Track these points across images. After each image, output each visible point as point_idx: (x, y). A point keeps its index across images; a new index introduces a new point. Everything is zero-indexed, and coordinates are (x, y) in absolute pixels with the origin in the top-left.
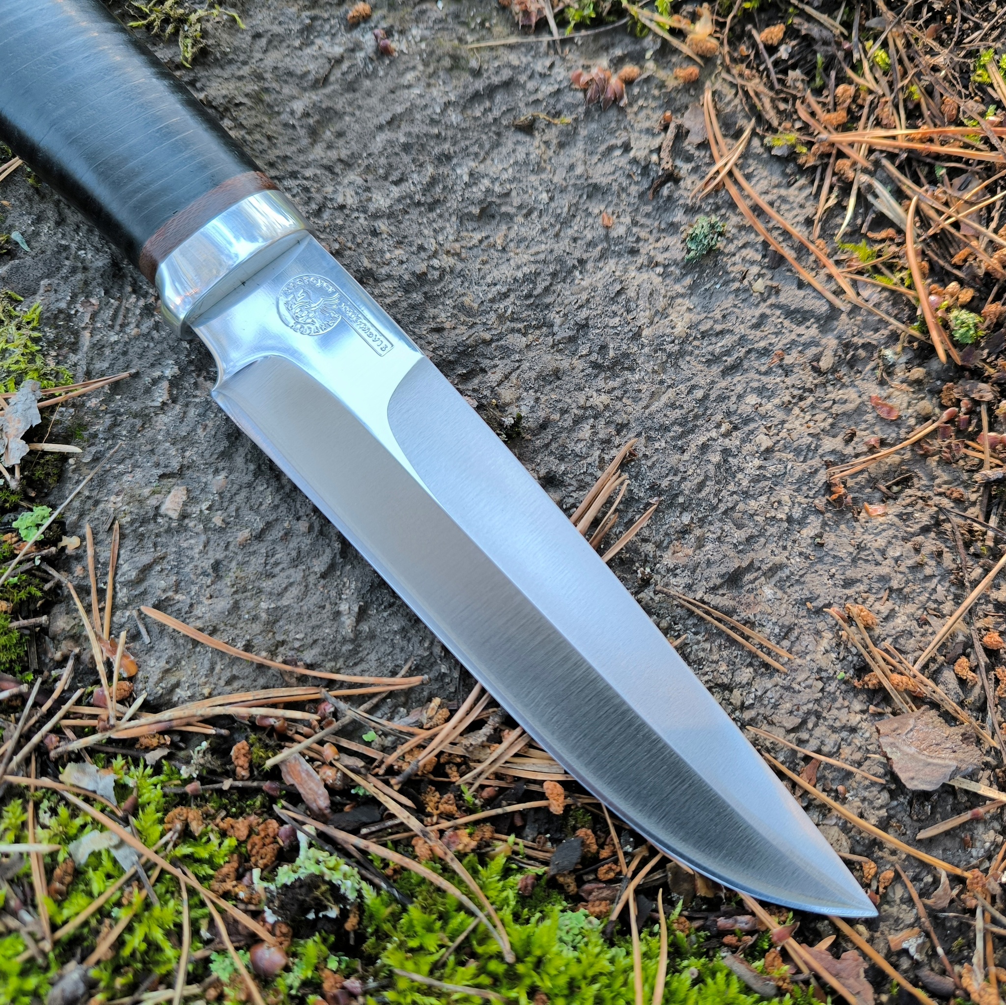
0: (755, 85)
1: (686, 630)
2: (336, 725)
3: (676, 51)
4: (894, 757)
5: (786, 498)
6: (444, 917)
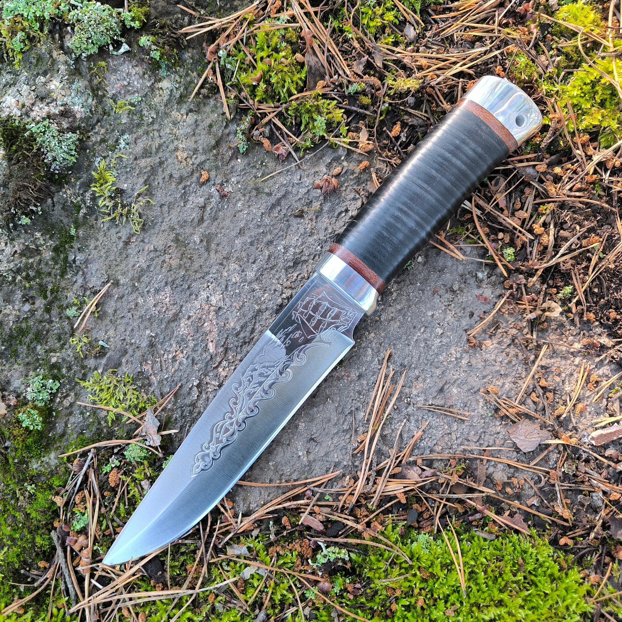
1: (429, 417)
2: (315, 499)
3: (353, 152)
4: (517, 441)
5: (453, 352)
6: (381, 555)
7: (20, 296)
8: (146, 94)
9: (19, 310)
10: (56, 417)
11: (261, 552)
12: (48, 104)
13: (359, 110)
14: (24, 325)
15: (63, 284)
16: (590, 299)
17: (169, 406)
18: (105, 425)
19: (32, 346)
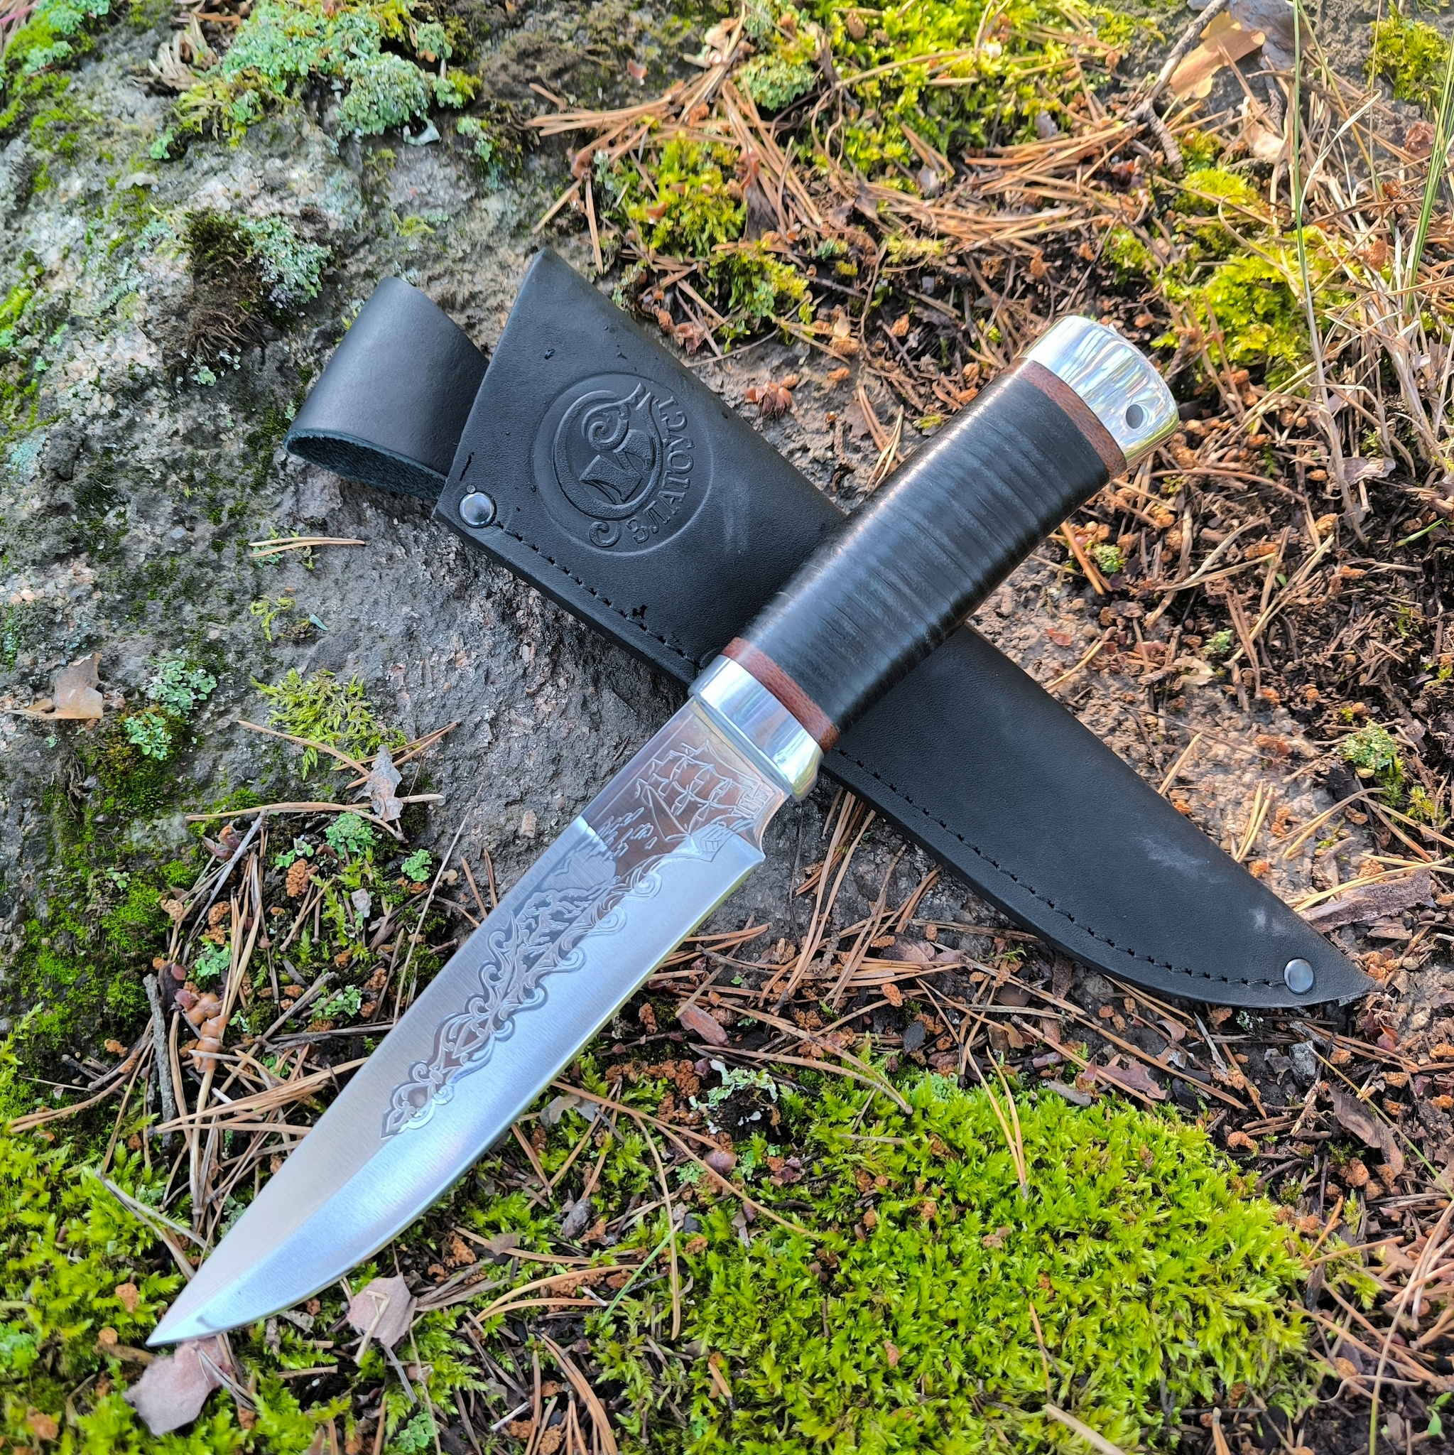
0: (896, 375)
2: (712, 977)
3: (821, 354)
6: (848, 1095)
7: (170, 510)
8: (458, 214)
9: (162, 536)
10: (198, 747)
11: (590, 1072)
12: (281, 199)
13: (835, 286)
14: (166, 564)
15: (254, 504)
16: (1266, 661)
17: (431, 754)
18: (295, 772)
19: (175, 603)
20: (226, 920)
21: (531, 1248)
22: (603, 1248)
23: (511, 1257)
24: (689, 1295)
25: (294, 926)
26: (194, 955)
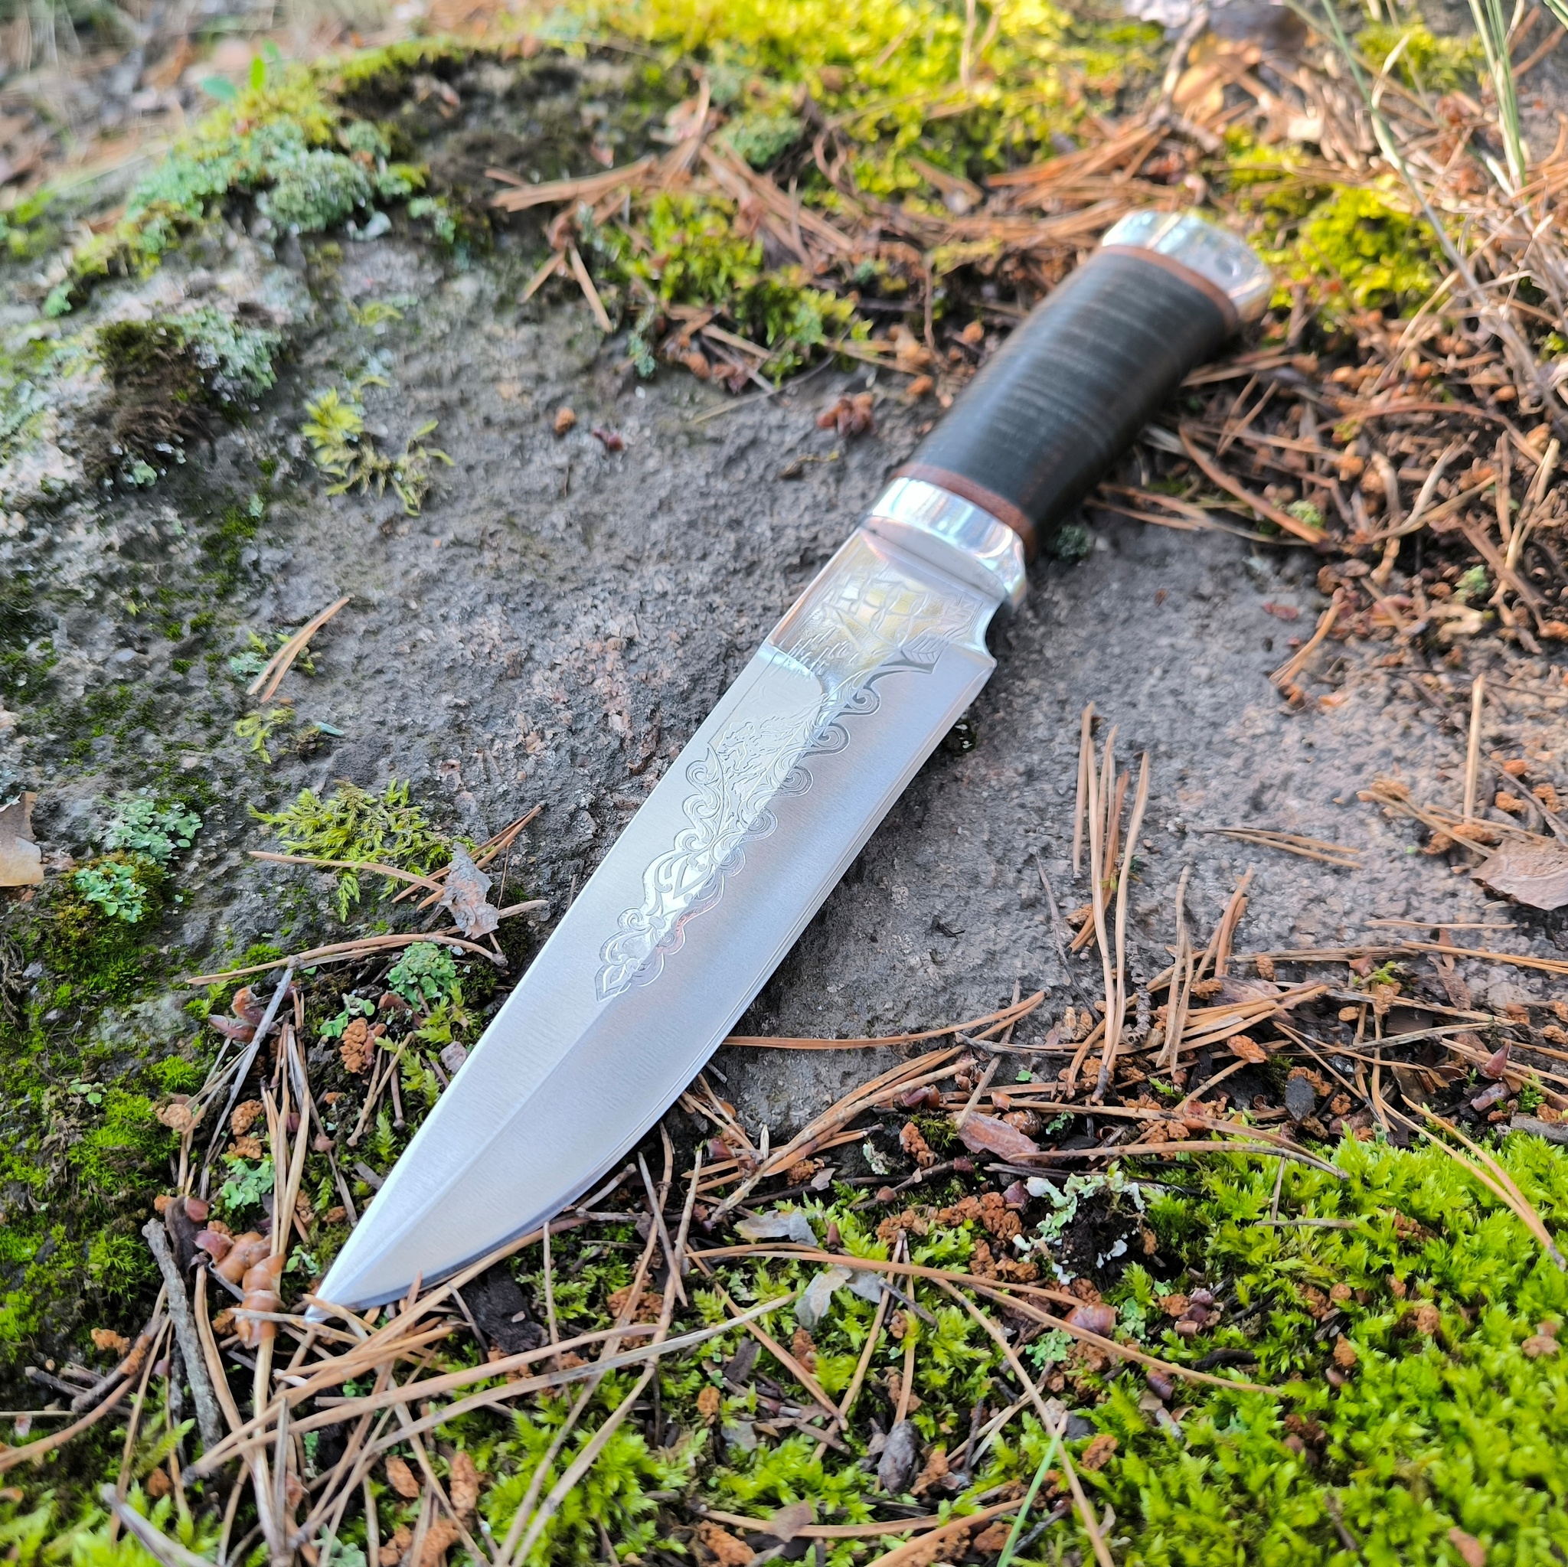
1: (1247, 861)
2: (987, 1075)
7: (111, 631)
8: (427, 297)
9: (104, 662)
10: (185, 907)
11: (852, 1235)
13: (885, 306)
14: (114, 694)
15: (223, 614)
17: (516, 860)
18: (330, 912)
19: (132, 734)
20: (259, 1125)
21: (837, 1519)
22: (952, 1496)
23: (808, 1541)
24: (1115, 1532)
25: (363, 1114)
26: (216, 1184)
